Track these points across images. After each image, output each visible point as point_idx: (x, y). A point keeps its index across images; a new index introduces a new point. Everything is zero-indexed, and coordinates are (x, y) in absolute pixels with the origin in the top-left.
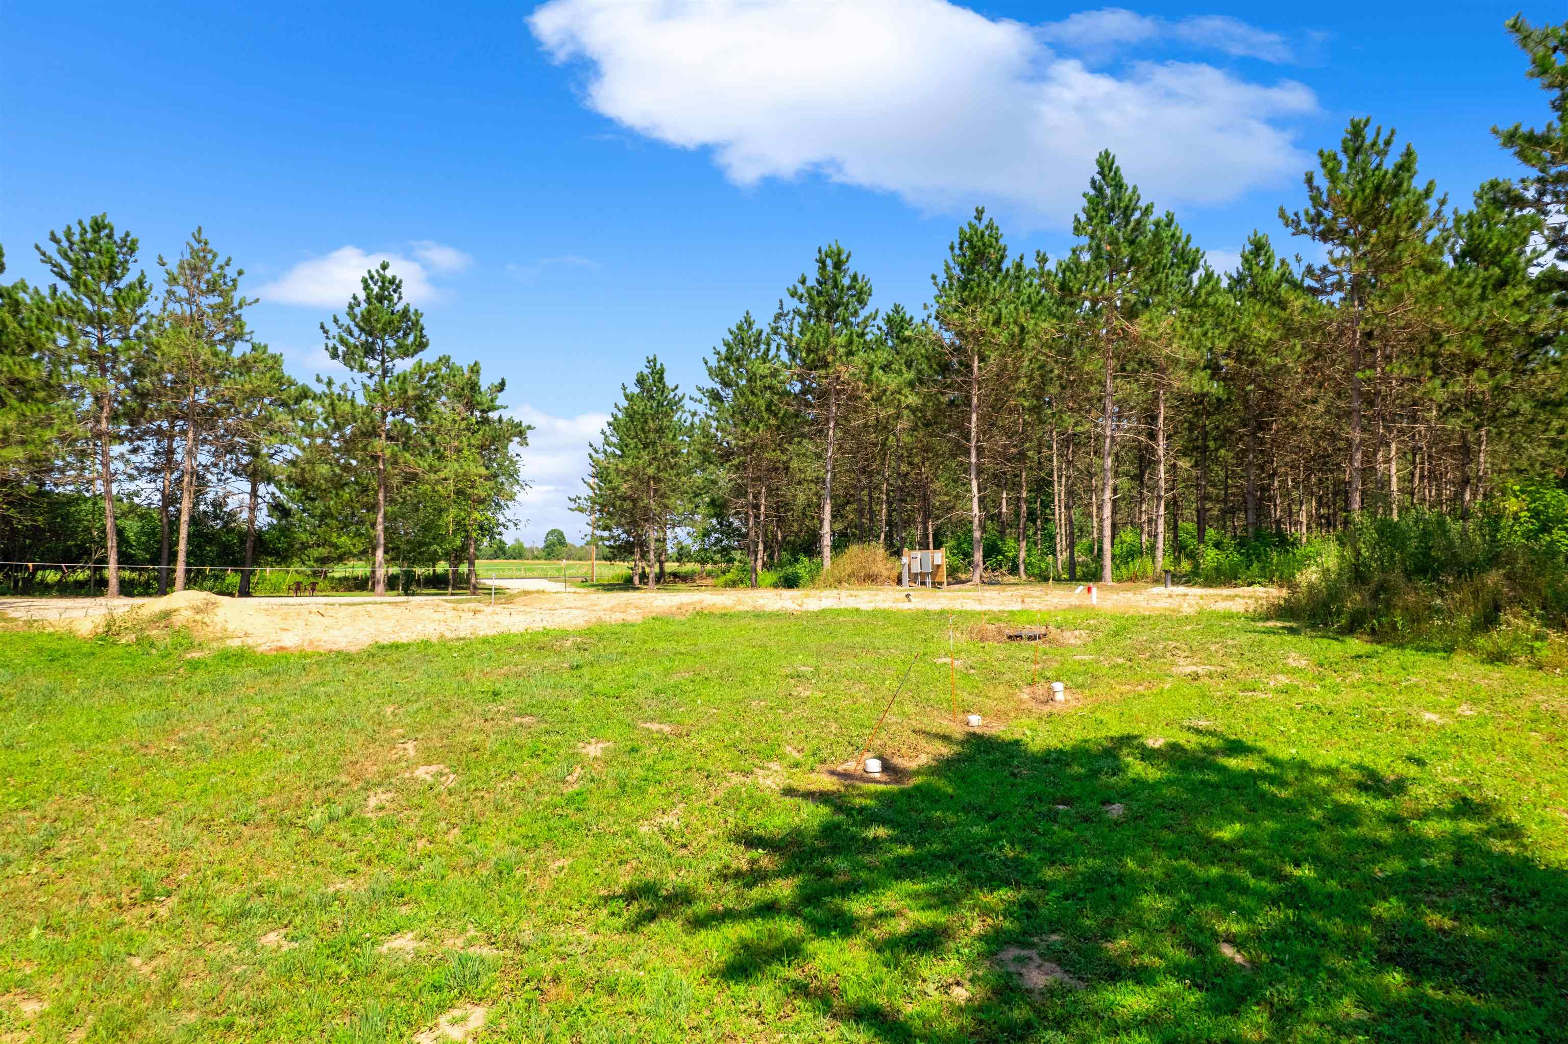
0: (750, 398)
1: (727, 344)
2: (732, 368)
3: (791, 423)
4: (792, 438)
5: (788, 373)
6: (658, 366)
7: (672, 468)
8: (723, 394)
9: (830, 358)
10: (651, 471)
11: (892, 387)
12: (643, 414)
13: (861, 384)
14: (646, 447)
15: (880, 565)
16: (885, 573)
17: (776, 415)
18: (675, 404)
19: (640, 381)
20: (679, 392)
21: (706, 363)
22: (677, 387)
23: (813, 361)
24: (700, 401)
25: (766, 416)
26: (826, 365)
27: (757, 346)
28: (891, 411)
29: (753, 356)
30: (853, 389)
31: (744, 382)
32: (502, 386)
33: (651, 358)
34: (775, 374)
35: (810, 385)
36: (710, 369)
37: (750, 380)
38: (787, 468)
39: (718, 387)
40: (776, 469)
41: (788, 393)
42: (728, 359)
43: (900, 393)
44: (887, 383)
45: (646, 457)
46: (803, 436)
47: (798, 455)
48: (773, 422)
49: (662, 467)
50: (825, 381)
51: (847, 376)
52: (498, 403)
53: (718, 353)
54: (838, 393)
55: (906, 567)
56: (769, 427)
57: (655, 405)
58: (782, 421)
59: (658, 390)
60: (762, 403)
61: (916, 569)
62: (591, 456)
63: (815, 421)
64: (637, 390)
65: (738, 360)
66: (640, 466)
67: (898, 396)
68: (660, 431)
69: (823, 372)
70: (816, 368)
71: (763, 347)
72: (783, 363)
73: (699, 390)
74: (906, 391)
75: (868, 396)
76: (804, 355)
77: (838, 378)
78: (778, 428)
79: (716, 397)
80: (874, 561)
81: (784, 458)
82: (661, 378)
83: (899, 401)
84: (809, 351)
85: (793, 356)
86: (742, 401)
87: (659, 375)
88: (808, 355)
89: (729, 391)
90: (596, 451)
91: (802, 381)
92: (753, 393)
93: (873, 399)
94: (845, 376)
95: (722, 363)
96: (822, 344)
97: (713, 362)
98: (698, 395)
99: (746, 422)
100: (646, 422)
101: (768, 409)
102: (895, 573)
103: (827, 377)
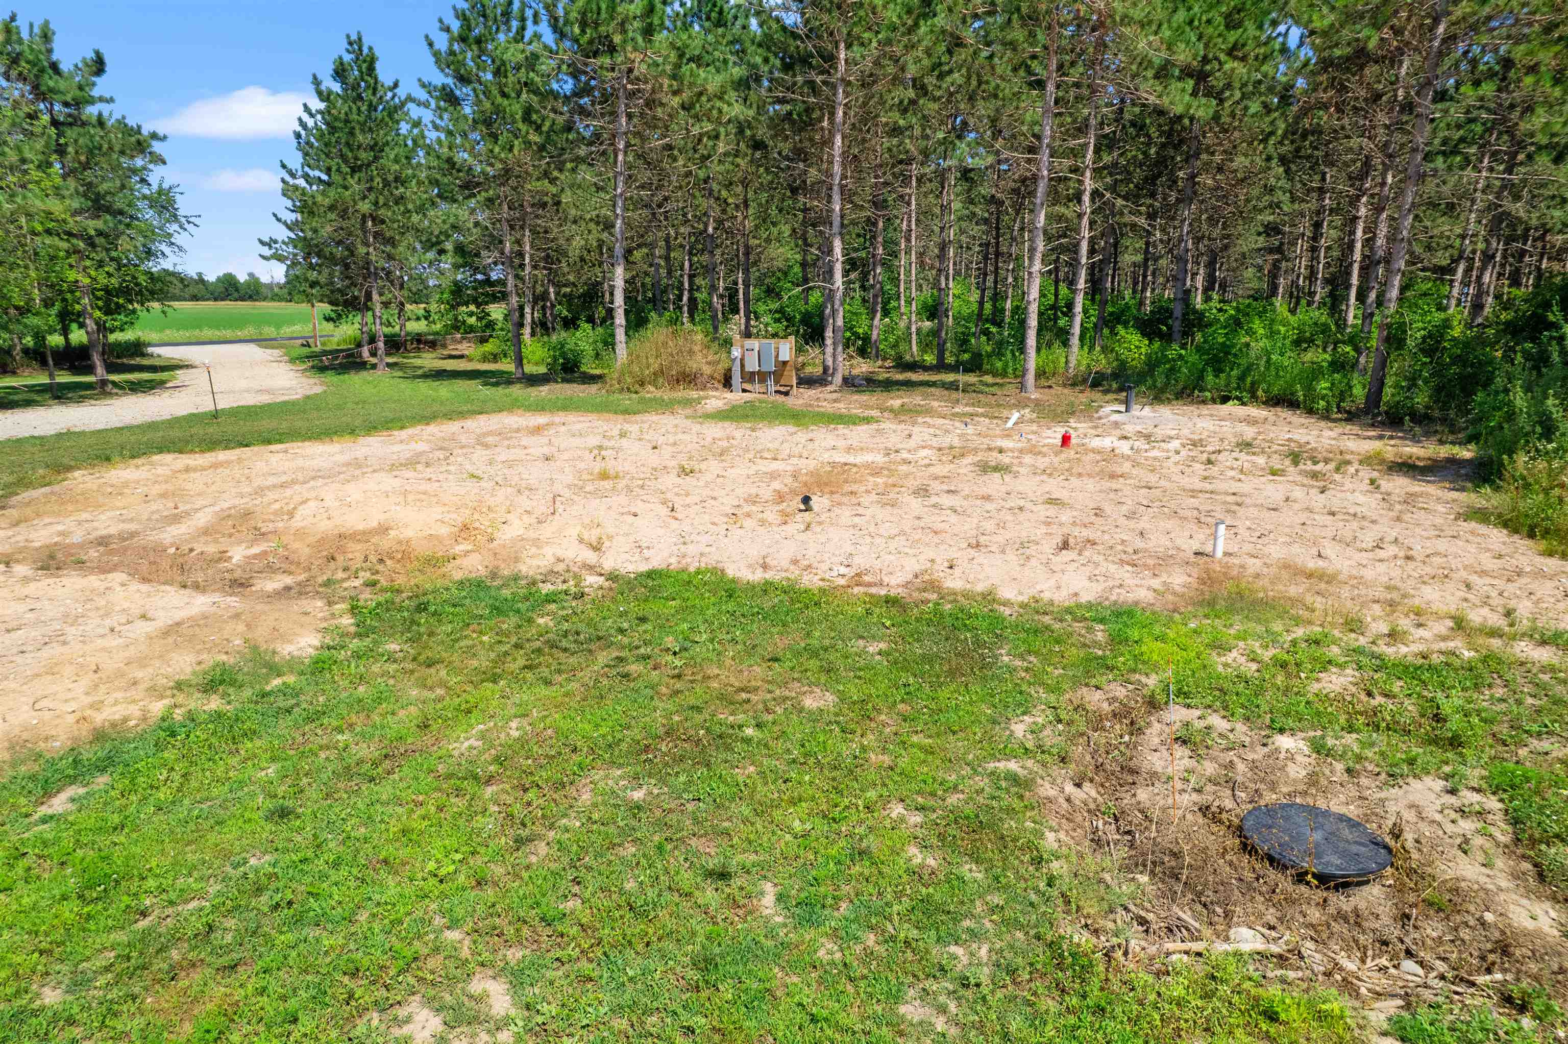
0: (499, 100)
1: (462, 16)
2: (469, 55)
3: (560, 140)
4: (564, 163)
5: (553, 64)
6: (365, 51)
7: (397, 203)
8: (458, 93)
9: (617, 39)
10: (365, 207)
11: (711, 88)
12: (347, 121)
13: (666, 82)
14: (354, 170)
15: (699, 356)
16: (707, 370)
17: (538, 128)
18: (394, 111)
19: (340, 73)
20: (402, 92)
21: (431, 45)
22: (396, 85)
23: (591, 42)
24: (426, 105)
25: (523, 127)
26: (612, 49)
27: (507, 22)
28: (708, 127)
29: (501, 37)
30: (653, 91)
31: (489, 76)
32: (98, 65)
33: (354, 37)
34: (532, 61)
35: (587, 83)
36: (436, 54)
37: (497, 73)
38: (558, 203)
39: (450, 81)
40: (544, 205)
41: (555, 95)
42: (463, 39)
43: (721, 98)
44: (705, 79)
45: (356, 185)
46: (578, 160)
47: (571, 187)
48: (534, 138)
49: (381, 201)
50: (610, 75)
51: (644, 67)
52: (96, 92)
53: (448, 30)
54: (632, 95)
55: (738, 362)
56: (528, 144)
57: (364, 108)
58: (548, 137)
59: (368, 87)
60: (517, 109)
61: (752, 365)
62: (283, 181)
63: (597, 137)
64: (336, 87)
65: (479, 41)
66: (348, 199)
67: (718, 104)
68: (377, 149)
69: (606, 61)
70: (596, 54)
71: (515, 24)
72: (546, 47)
73: (423, 86)
74: (732, 95)
75: (676, 101)
76: (577, 30)
77: (630, 70)
78: (542, 148)
79: (450, 98)
80: (691, 352)
81: (554, 190)
82: (371, 69)
83: (720, 111)
84: (584, 25)
85: (561, 35)
86: (487, 105)
87: (369, 64)
88: (583, 32)
89: (467, 90)
90: (293, 175)
91: (575, 74)
92: (504, 95)
93: (683, 107)
94: (641, 69)
95: (456, 47)
96: (604, 15)
97: (442, 42)
98: (422, 95)
99: (495, 137)
100: (352, 133)
101: (527, 118)
102: (721, 367)
103: (613, 70)
